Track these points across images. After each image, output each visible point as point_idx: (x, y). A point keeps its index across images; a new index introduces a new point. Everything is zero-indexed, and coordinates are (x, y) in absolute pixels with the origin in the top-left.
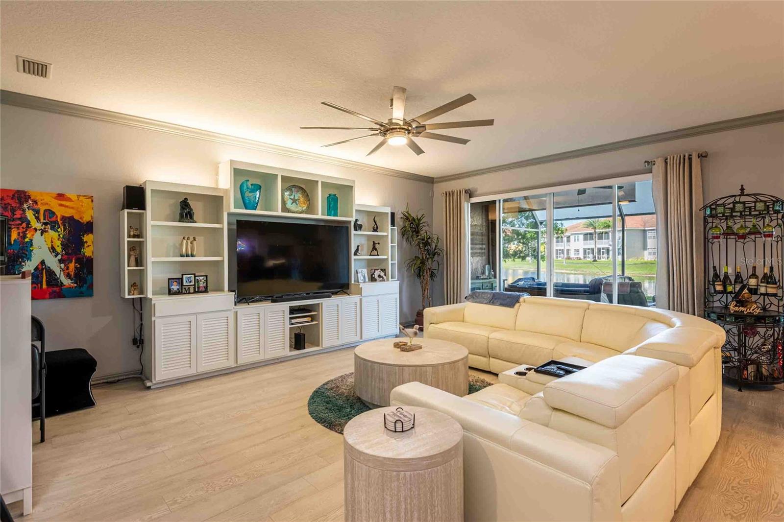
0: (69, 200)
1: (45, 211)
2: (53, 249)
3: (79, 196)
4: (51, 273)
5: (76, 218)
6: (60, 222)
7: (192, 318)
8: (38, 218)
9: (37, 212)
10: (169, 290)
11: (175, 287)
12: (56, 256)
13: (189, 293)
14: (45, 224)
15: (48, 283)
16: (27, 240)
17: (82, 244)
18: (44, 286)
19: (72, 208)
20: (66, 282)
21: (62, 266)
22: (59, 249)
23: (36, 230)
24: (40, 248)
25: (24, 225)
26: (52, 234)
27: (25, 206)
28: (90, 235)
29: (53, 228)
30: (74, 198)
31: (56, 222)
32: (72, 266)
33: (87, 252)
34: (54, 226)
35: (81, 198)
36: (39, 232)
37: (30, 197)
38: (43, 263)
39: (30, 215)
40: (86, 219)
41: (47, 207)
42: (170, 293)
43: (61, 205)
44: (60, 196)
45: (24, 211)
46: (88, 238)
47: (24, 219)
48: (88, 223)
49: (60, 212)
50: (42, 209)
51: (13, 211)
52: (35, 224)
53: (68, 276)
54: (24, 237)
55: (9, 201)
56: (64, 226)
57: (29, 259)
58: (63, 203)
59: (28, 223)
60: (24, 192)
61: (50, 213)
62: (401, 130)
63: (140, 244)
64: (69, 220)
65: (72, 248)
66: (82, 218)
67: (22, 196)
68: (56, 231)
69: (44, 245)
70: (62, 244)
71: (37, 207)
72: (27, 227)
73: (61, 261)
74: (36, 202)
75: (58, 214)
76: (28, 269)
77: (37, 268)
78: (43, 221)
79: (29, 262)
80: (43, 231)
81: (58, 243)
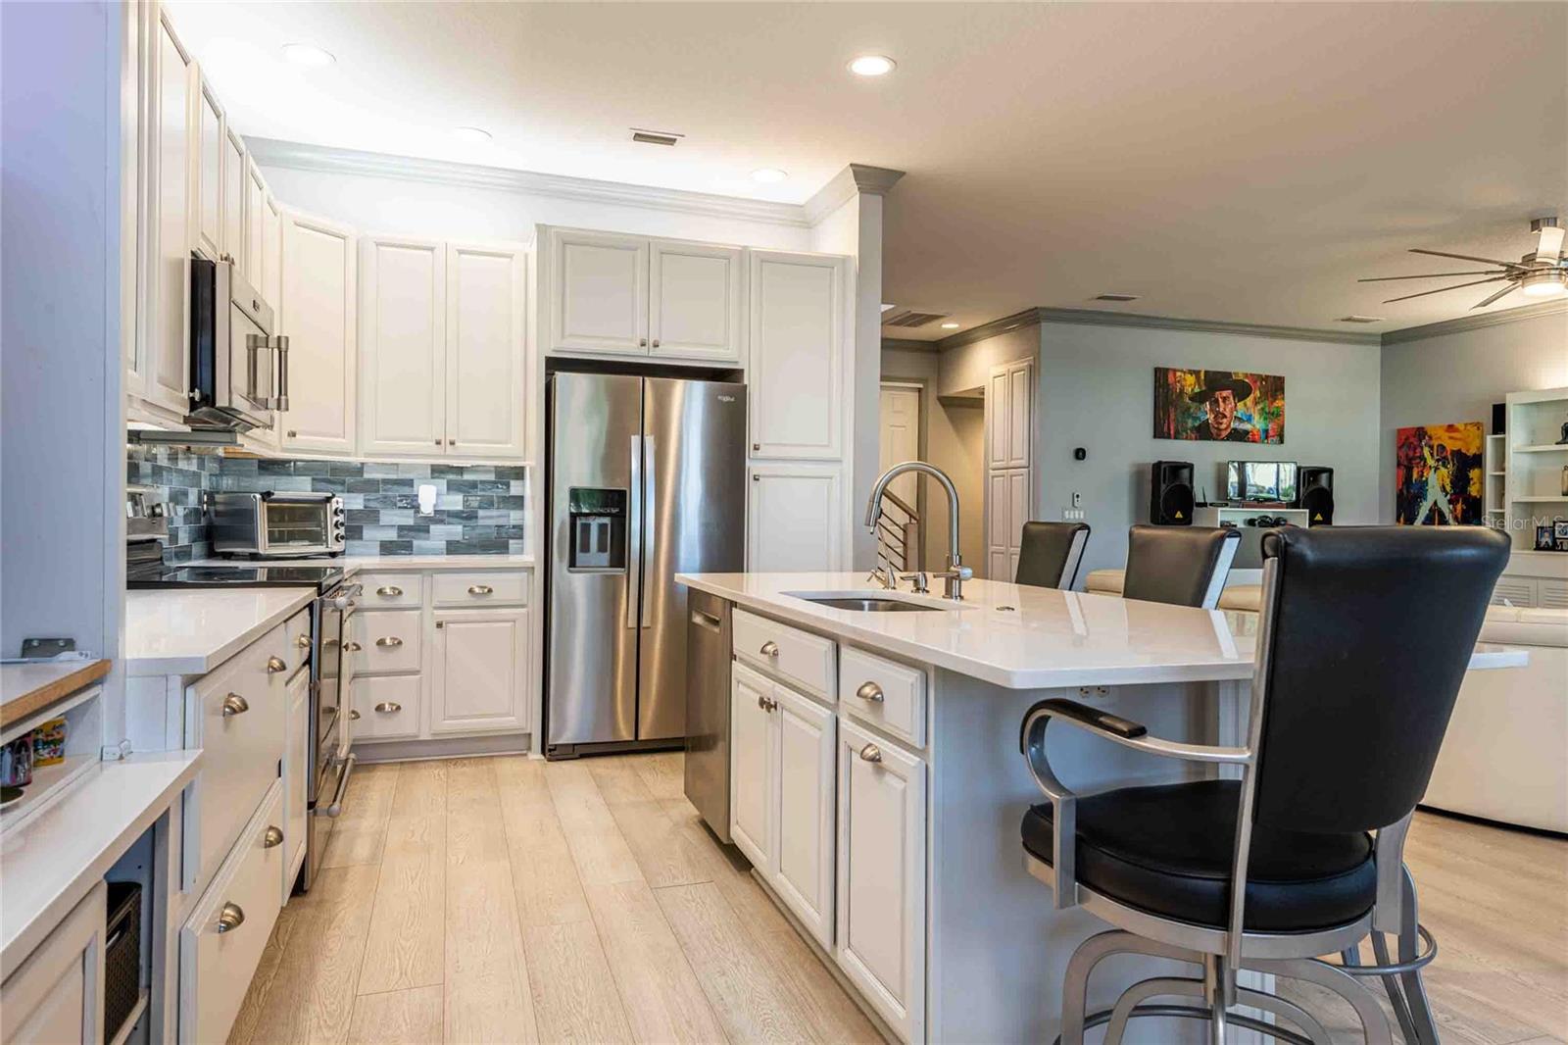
0: (1457, 430)
1: (1438, 446)
2: (1443, 488)
3: (1466, 425)
4: (1441, 515)
5: (1464, 451)
6: (1450, 457)
8: (1432, 454)
9: (1431, 447)
10: (1539, 543)
11: (1546, 539)
12: (1446, 496)
13: (1562, 550)
14: (1438, 460)
16: (1424, 479)
17: (1467, 481)
19: (1460, 439)
21: (1451, 507)
22: (1448, 488)
23: (1430, 467)
24: (1434, 487)
25: (1422, 463)
26: (1443, 470)
27: (1423, 443)
28: (1478, 470)
29: (1444, 466)
30: (1462, 427)
31: (1445, 458)
32: (1459, 507)
33: (1473, 490)
34: (1443, 461)
35: (1469, 427)
36: (1433, 470)
37: (1426, 433)
38: (1435, 503)
39: (1426, 452)
40: (1472, 451)
41: (1440, 442)
42: (1538, 548)
43: (1451, 438)
44: (1451, 428)
45: (1422, 448)
46: (1474, 474)
47: (1422, 458)
48: (1475, 455)
49: (1451, 446)
50: (1435, 443)
51: (1415, 449)
52: (1431, 462)
53: (1456, 519)
54: (1422, 476)
55: (1412, 440)
56: (1453, 461)
57: (1425, 499)
58: (1454, 435)
59: (1426, 459)
60: (1422, 428)
61: (1442, 447)
63: (1501, 481)
64: (1458, 454)
65: (1460, 486)
66: (1468, 451)
67: (1421, 433)
68: (1446, 467)
69: (1437, 483)
70: (1451, 483)
71: (1432, 443)
72: (1425, 465)
73: (1450, 502)
74: (1430, 438)
75: (1448, 449)
76: (1424, 510)
77: (1430, 510)
78: (1436, 457)
79: (1424, 503)
80: (1436, 469)
81: (1448, 481)
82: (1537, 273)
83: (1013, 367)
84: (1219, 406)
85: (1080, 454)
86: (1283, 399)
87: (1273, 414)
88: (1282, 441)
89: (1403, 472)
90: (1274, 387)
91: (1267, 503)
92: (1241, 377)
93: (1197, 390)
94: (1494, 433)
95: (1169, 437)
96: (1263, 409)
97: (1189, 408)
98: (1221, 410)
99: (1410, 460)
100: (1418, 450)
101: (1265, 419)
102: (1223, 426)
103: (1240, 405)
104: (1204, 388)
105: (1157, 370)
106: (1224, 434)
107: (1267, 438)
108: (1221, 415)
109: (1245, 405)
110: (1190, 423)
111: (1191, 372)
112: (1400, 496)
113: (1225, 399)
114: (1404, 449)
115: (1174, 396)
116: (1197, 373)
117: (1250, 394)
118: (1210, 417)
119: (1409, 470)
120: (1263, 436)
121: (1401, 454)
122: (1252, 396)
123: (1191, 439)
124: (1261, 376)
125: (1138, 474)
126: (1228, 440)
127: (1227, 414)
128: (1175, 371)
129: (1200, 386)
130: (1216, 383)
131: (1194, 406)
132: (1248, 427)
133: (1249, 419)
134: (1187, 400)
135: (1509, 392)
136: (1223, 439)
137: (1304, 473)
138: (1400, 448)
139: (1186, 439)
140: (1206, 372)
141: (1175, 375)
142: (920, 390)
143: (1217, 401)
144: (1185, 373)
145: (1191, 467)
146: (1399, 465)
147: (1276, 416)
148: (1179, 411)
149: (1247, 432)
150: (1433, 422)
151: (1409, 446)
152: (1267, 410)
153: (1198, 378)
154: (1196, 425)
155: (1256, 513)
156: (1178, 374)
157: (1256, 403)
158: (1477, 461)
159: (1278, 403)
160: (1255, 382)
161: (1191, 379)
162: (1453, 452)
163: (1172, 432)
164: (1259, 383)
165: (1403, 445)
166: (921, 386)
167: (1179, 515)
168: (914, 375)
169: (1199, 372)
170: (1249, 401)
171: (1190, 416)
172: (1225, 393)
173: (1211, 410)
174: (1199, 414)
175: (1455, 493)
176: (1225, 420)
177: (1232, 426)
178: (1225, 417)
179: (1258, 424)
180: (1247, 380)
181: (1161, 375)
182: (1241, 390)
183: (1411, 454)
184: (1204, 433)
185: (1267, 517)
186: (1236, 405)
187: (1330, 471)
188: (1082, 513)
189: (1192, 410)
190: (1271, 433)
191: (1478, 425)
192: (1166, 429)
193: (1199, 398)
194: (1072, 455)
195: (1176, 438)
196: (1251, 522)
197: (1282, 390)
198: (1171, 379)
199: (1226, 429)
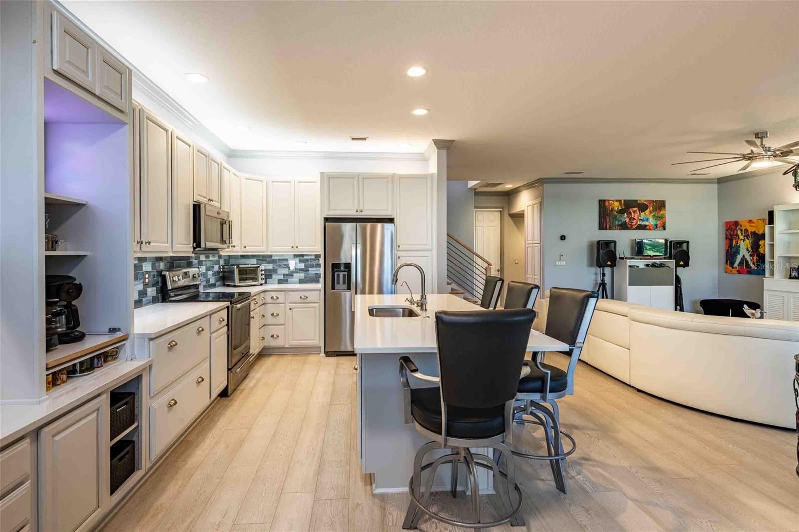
0: (753, 222)
1: (744, 229)
2: (747, 249)
3: (757, 220)
4: (747, 261)
5: (756, 232)
6: (750, 235)
7: (785, 294)
8: (742, 233)
9: (741, 230)
10: (790, 275)
12: (748, 252)
14: (744, 236)
15: (745, 267)
17: (758, 246)
18: (744, 268)
19: (754, 227)
20: (753, 266)
21: (751, 257)
22: (749, 249)
23: (741, 239)
24: (742, 248)
25: (737, 237)
26: (747, 241)
27: (737, 228)
28: (763, 241)
29: (747, 239)
30: (755, 221)
31: (748, 235)
33: (761, 250)
34: (747, 236)
35: (759, 221)
36: (742, 240)
38: (744, 256)
39: (739, 232)
40: (761, 232)
42: (790, 278)
43: (750, 226)
44: (750, 221)
45: (737, 230)
46: (761, 242)
47: (737, 235)
48: (761, 234)
49: (750, 229)
51: (734, 231)
52: (741, 237)
53: (753, 263)
54: (737, 243)
55: (732, 226)
56: (752, 236)
57: (739, 254)
58: (752, 224)
59: (739, 236)
60: (737, 221)
61: (746, 230)
62: (765, 157)
63: (772, 246)
64: (754, 233)
65: (755, 248)
66: (759, 232)
67: (736, 223)
68: (749, 239)
69: (744, 247)
70: (751, 246)
71: (741, 228)
72: (738, 238)
73: (750, 255)
74: (741, 225)
75: (749, 231)
76: (738, 259)
77: (741, 258)
78: (744, 235)
79: (738, 255)
80: (744, 240)
81: (749, 246)
82: (757, 157)
83: (534, 202)
84: (631, 214)
85: (563, 238)
86: (665, 210)
87: (659, 217)
88: (664, 229)
89: (728, 241)
90: (660, 205)
91: (655, 257)
92: (643, 202)
93: (620, 208)
94: (769, 224)
95: (606, 229)
96: (654, 215)
97: (616, 216)
98: (633, 216)
99: (731, 235)
100: (735, 231)
101: (655, 219)
102: (634, 223)
103: (642, 214)
104: (623, 207)
105: (600, 201)
106: (634, 227)
107: (657, 227)
108: (631, 219)
109: (645, 213)
110: (617, 222)
111: (617, 201)
112: (727, 252)
113: (634, 212)
114: (729, 231)
115: (608, 211)
116: (620, 201)
117: (647, 209)
118: (627, 220)
119: (731, 240)
120: (654, 227)
121: (727, 233)
122: (648, 209)
123: (617, 229)
124: (653, 200)
125: (591, 246)
126: (636, 229)
127: (636, 218)
128: (609, 200)
129: (621, 206)
130: (629, 205)
131: (618, 215)
132: (646, 223)
133: (647, 220)
134: (615, 213)
135: (775, 205)
136: (634, 229)
137: (674, 244)
138: (727, 230)
139: (615, 229)
140: (624, 200)
141: (609, 203)
142: (501, 211)
143: (630, 213)
144: (614, 201)
145: (615, 242)
146: (726, 238)
147: (662, 217)
148: (611, 218)
149: (646, 226)
150: (742, 218)
151: (731, 230)
152: (656, 215)
153: (620, 203)
154: (620, 223)
155: (650, 261)
156: (611, 202)
157: (650, 212)
158: (762, 236)
159: (662, 212)
160: (650, 203)
161: (617, 204)
162: (751, 232)
163: (608, 227)
164: (652, 204)
165: (729, 229)
166: (501, 209)
167: (609, 263)
168: (499, 205)
169: (621, 200)
170: (647, 212)
171: (616, 219)
172: (634, 209)
173: (627, 216)
174: (621, 218)
175: (753, 251)
176: (634, 221)
177: (638, 223)
178: (634, 219)
179: (652, 221)
180: (645, 203)
181: (602, 203)
182: (643, 207)
183: (732, 233)
184: (624, 226)
185: (656, 263)
186: (640, 214)
187: (688, 242)
188: (564, 262)
189: (617, 217)
190: (658, 225)
191: (763, 220)
192: (604, 226)
193: (621, 212)
194: (559, 238)
195: (610, 229)
196: (647, 265)
197: (664, 206)
198: (607, 204)
199: (635, 224)
